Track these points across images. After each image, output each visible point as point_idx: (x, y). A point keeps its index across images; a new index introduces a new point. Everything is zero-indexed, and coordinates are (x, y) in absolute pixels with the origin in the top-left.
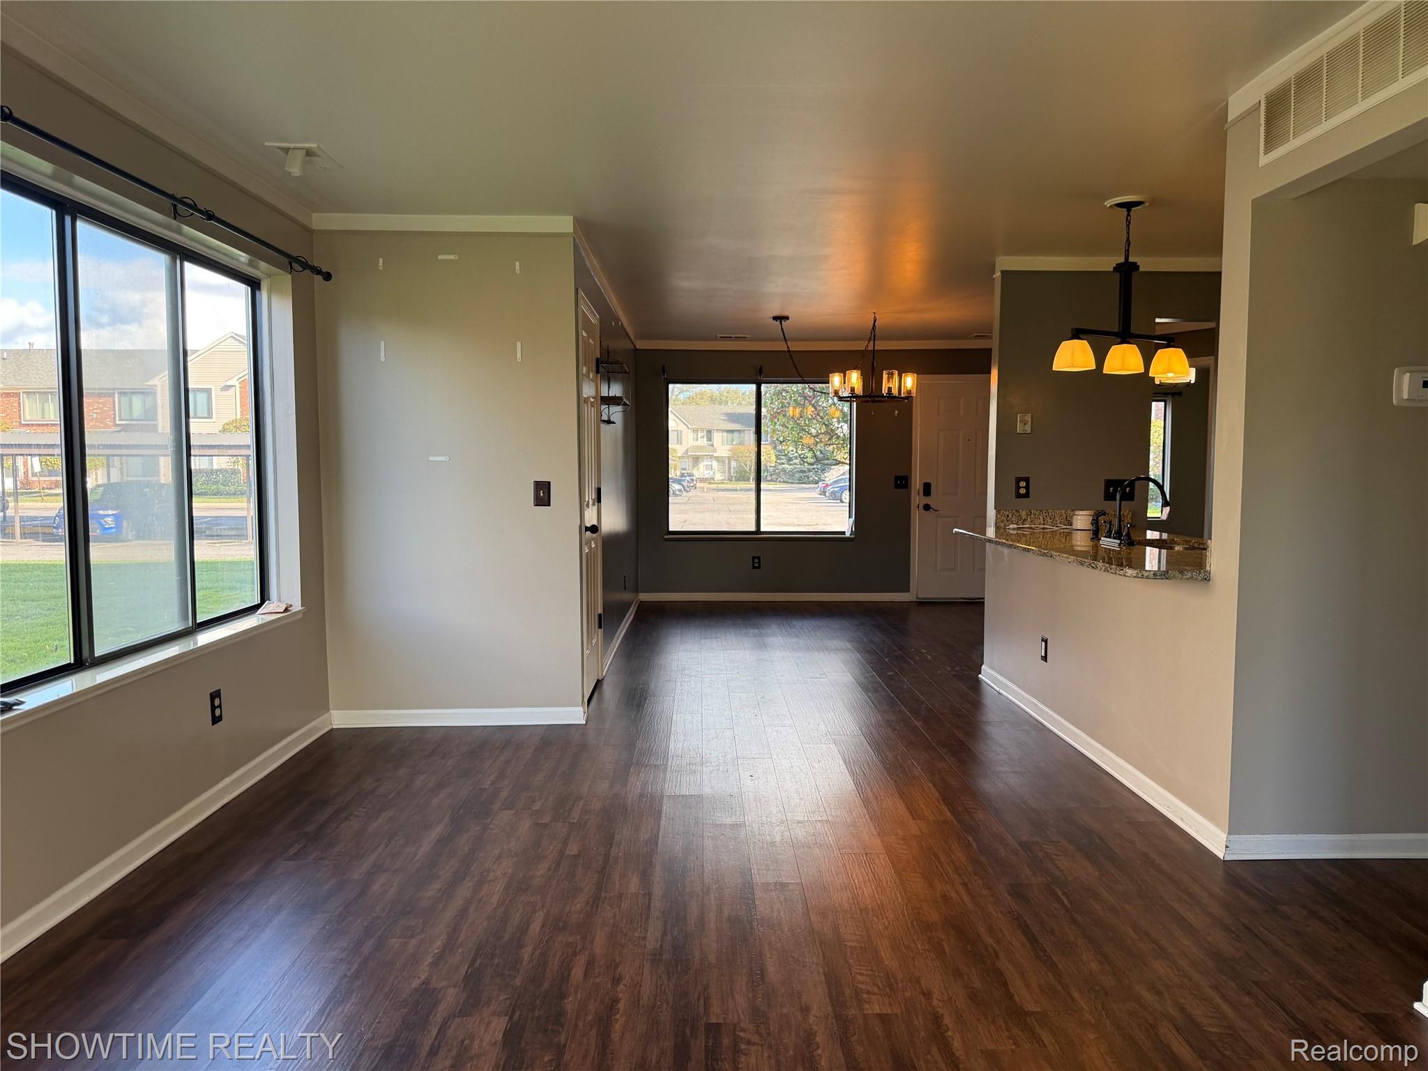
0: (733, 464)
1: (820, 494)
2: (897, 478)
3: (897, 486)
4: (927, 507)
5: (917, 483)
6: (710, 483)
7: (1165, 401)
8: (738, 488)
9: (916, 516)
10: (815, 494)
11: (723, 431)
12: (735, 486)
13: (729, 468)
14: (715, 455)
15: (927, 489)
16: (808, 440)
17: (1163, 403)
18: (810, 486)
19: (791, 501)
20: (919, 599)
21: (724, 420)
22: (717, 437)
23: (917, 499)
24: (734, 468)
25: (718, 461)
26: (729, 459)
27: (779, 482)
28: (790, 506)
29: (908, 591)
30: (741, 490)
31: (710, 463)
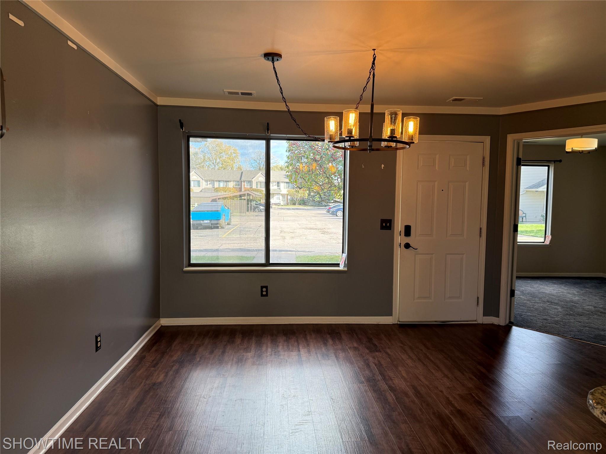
0: (289, 197)
1: (327, 212)
2: (383, 221)
3: (382, 228)
4: (407, 246)
5: (399, 226)
6: (278, 206)
7: (549, 166)
8: (291, 208)
9: (398, 253)
10: (324, 212)
11: (285, 182)
12: (289, 207)
13: (287, 199)
14: (281, 193)
15: (408, 231)
16: (316, 188)
17: (547, 168)
18: (322, 207)
19: (313, 215)
20: (399, 322)
21: (285, 178)
22: (282, 185)
23: (399, 239)
24: (289, 199)
25: (282, 196)
26: (287, 195)
27: (309, 205)
28: (313, 218)
29: (391, 314)
30: (292, 209)
31: (279, 197)
